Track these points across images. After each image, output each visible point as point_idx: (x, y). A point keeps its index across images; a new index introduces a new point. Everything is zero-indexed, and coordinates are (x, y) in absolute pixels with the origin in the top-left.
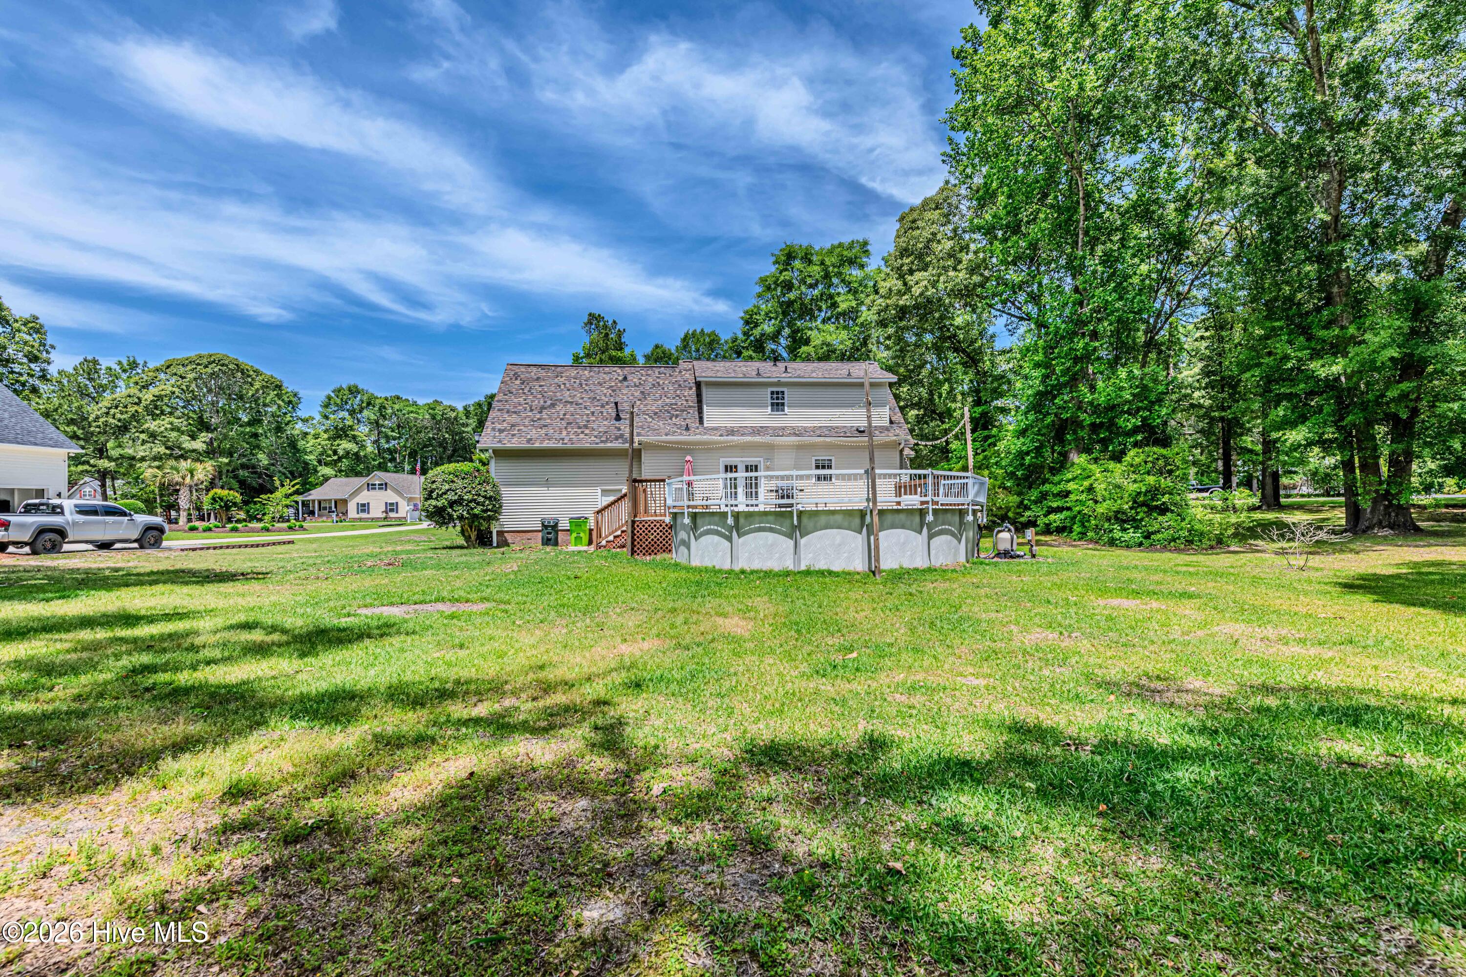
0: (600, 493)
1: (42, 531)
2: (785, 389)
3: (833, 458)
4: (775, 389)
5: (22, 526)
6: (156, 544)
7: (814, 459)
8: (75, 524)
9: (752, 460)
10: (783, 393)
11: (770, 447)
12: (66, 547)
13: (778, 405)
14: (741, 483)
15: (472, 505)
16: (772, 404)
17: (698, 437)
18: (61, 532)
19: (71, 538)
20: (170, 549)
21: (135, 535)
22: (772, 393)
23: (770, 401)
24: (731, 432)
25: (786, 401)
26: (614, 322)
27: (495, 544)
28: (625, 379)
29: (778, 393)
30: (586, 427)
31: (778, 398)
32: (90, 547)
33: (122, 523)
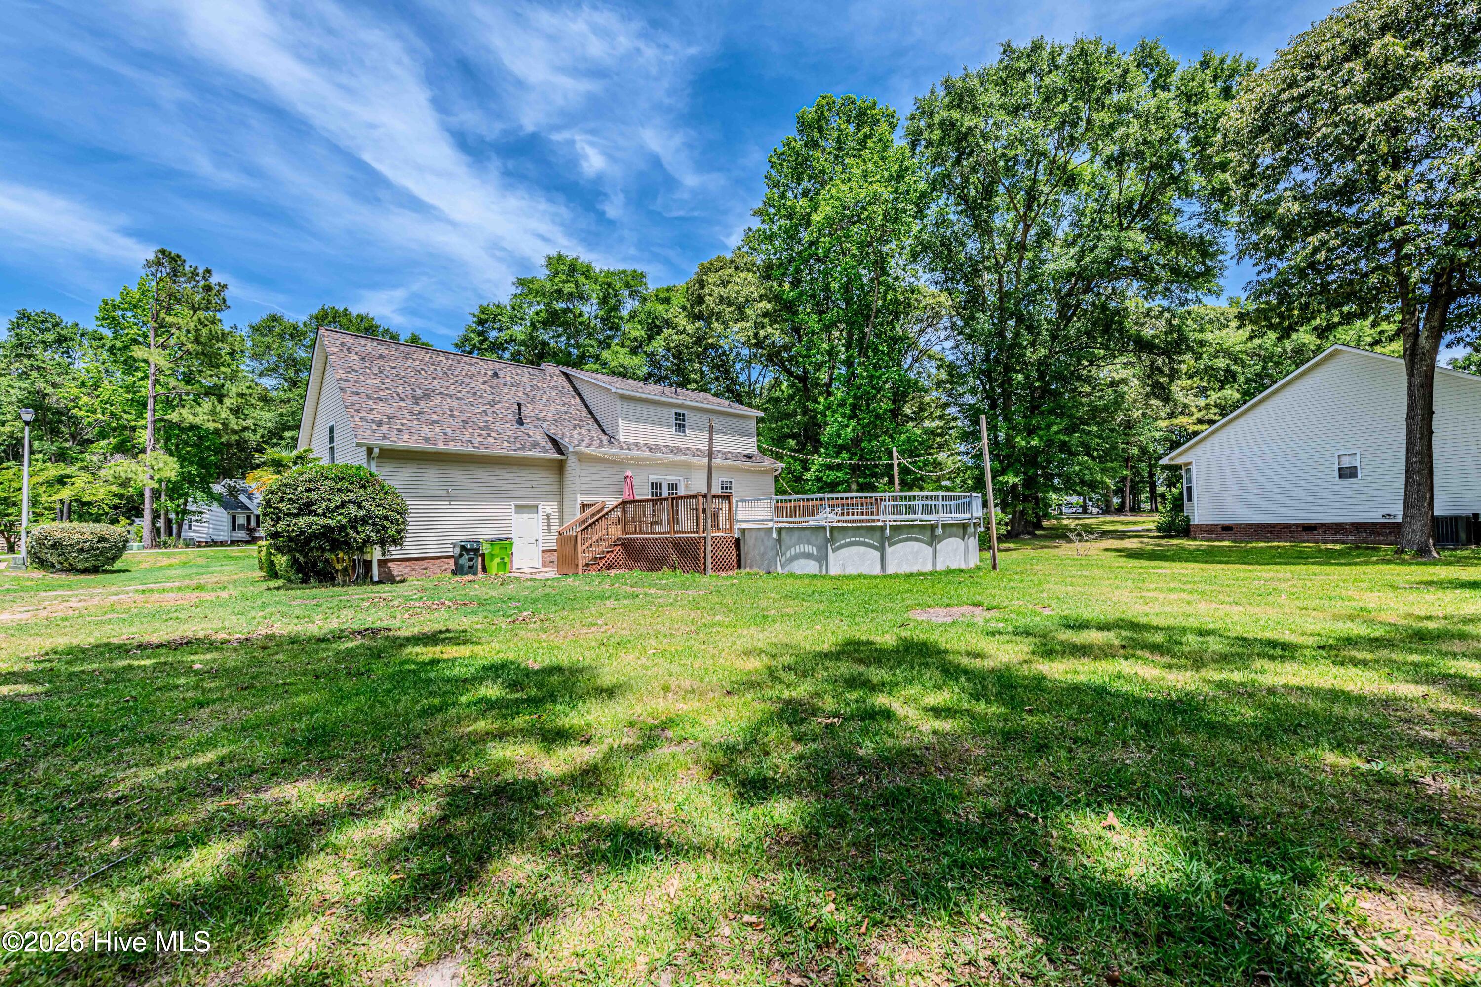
0: (513, 510)
2: (686, 412)
3: (733, 480)
4: (679, 411)
7: (720, 480)
9: (673, 479)
10: (684, 415)
11: (689, 467)
13: (680, 426)
16: (676, 425)
22: (676, 414)
23: (674, 421)
25: (686, 423)
27: (376, 579)
29: (680, 414)
30: (488, 428)
31: (680, 420)
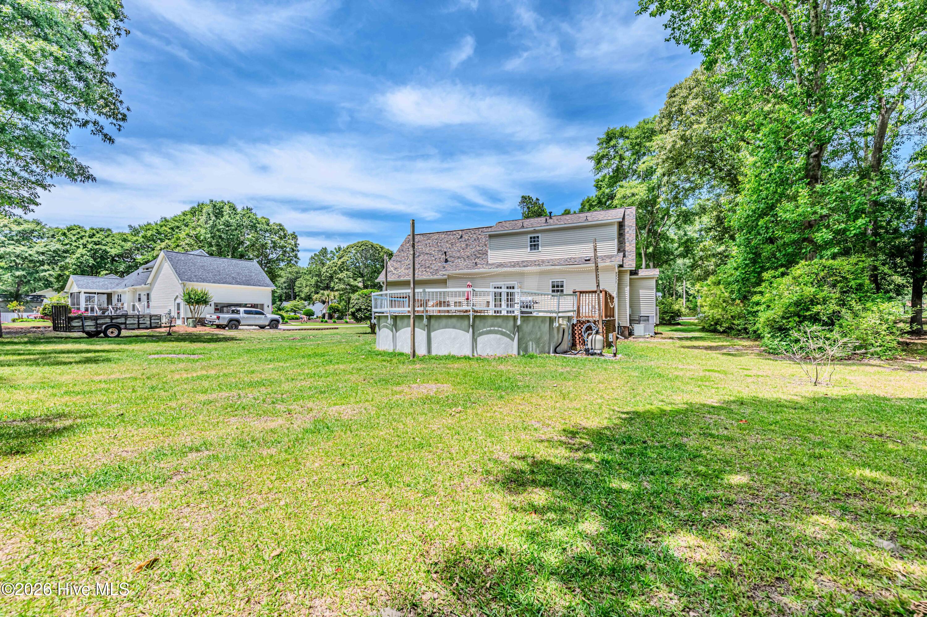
1: (231, 320)
2: (539, 235)
3: (564, 280)
4: (533, 235)
5: (224, 318)
6: (276, 327)
7: (551, 281)
8: (244, 318)
9: (510, 283)
10: (538, 237)
11: (522, 274)
12: (240, 327)
13: (534, 246)
14: (504, 297)
15: (365, 311)
16: (531, 246)
17: (482, 270)
18: (238, 321)
19: (242, 323)
20: (280, 329)
21: (267, 323)
22: (531, 238)
23: (529, 244)
24: (501, 265)
25: (540, 243)
26: (537, 199)
28: (461, 237)
29: (534, 237)
30: (429, 267)
31: (534, 241)
32: (257, 327)
33: (261, 318)
